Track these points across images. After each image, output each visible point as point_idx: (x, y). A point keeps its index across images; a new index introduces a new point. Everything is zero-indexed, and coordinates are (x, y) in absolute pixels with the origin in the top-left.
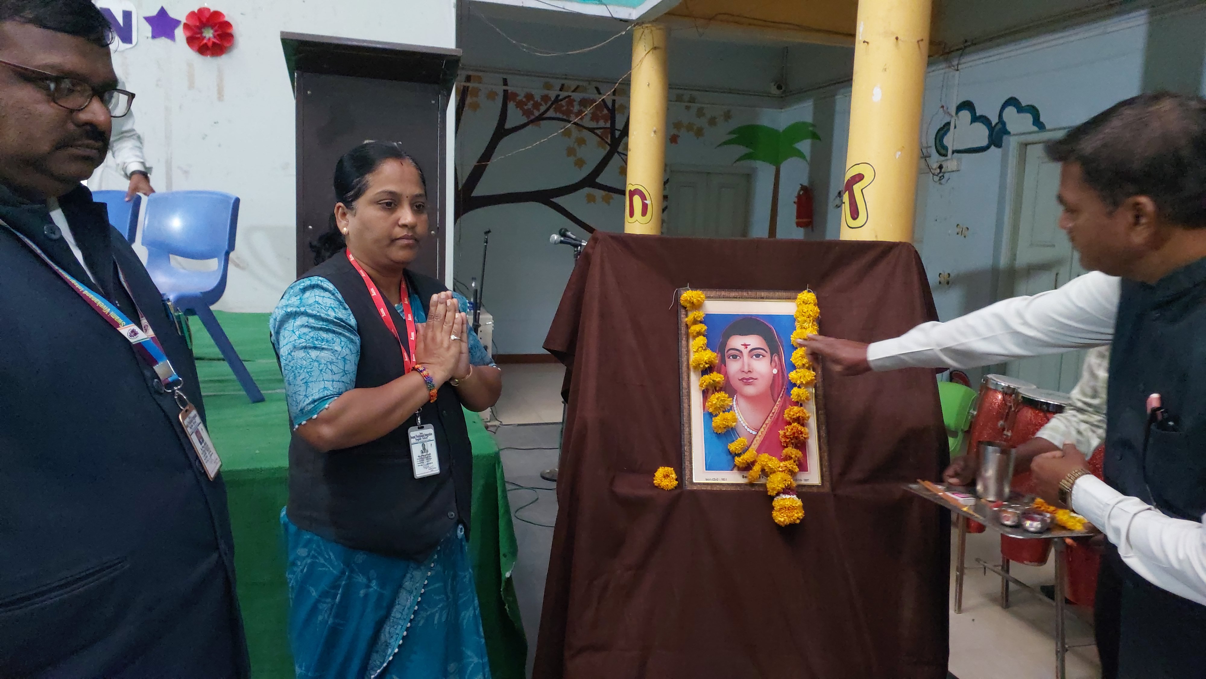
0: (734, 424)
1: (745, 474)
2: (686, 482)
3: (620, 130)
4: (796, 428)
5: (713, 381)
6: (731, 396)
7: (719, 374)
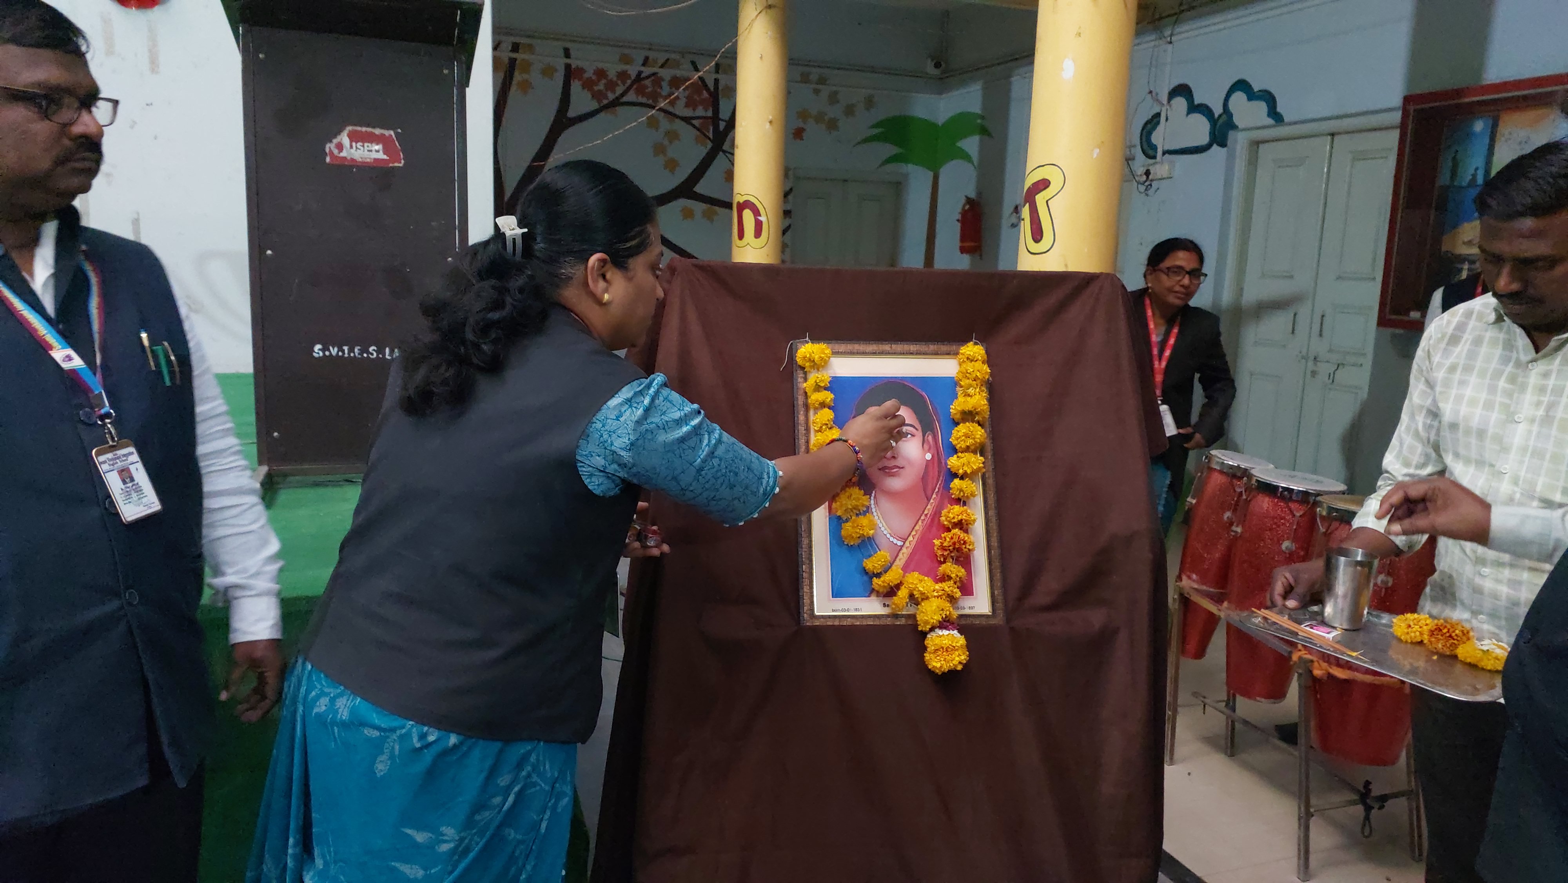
0: (872, 532)
1: (887, 601)
2: (805, 615)
3: (725, 121)
4: (957, 536)
6: (868, 493)
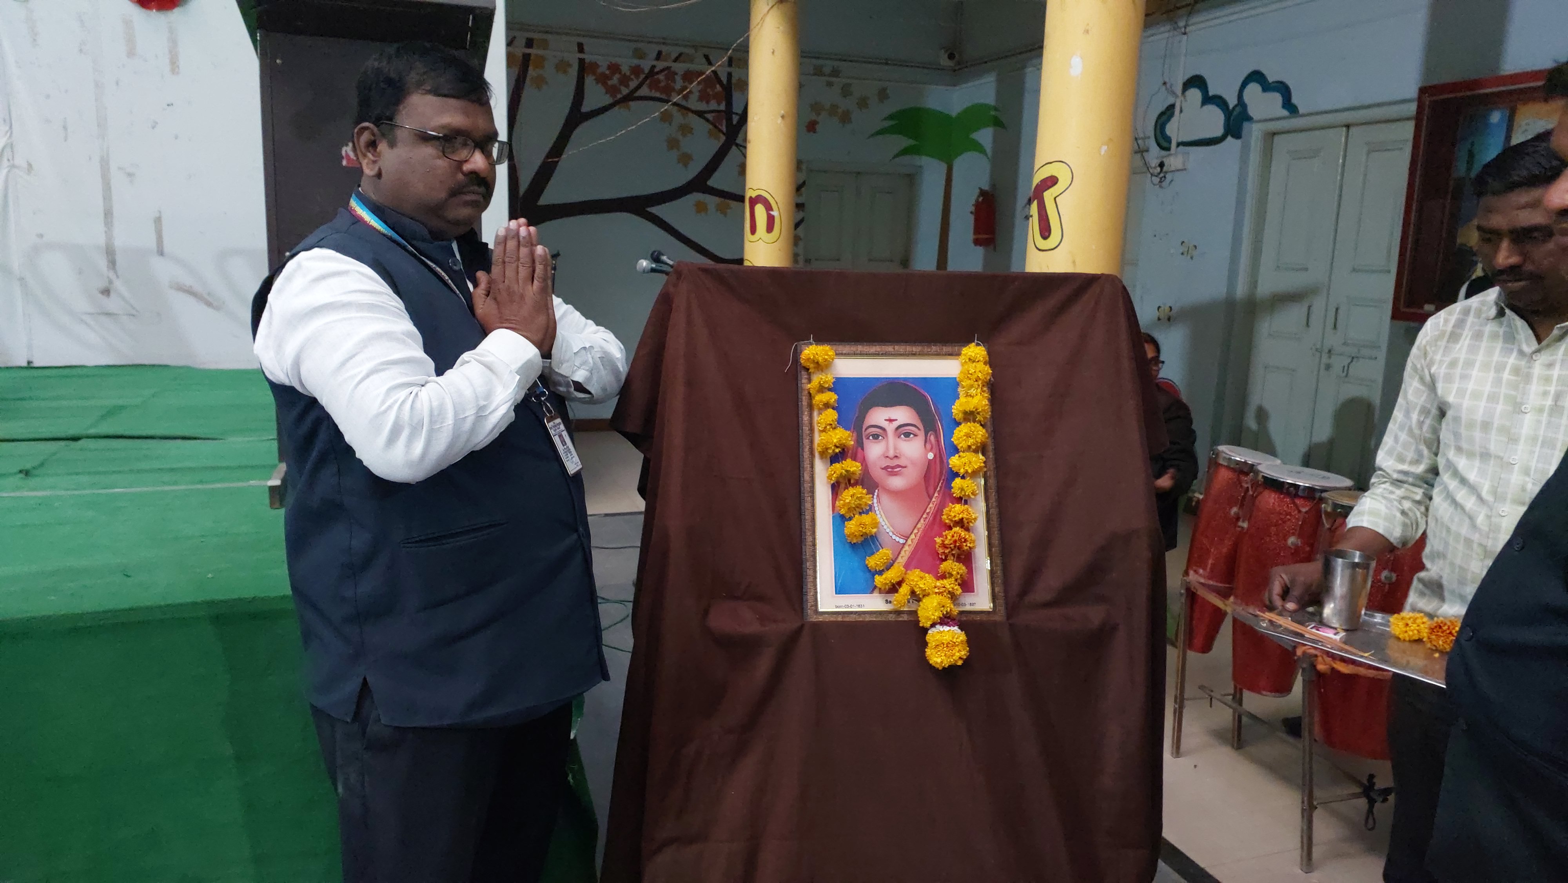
1: (890, 597)
2: (809, 611)
3: (738, 116)
4: (958, 535)
5: (847, 471)
6: (871, 492)
7: (854, 462)
